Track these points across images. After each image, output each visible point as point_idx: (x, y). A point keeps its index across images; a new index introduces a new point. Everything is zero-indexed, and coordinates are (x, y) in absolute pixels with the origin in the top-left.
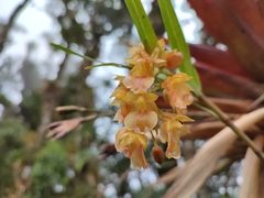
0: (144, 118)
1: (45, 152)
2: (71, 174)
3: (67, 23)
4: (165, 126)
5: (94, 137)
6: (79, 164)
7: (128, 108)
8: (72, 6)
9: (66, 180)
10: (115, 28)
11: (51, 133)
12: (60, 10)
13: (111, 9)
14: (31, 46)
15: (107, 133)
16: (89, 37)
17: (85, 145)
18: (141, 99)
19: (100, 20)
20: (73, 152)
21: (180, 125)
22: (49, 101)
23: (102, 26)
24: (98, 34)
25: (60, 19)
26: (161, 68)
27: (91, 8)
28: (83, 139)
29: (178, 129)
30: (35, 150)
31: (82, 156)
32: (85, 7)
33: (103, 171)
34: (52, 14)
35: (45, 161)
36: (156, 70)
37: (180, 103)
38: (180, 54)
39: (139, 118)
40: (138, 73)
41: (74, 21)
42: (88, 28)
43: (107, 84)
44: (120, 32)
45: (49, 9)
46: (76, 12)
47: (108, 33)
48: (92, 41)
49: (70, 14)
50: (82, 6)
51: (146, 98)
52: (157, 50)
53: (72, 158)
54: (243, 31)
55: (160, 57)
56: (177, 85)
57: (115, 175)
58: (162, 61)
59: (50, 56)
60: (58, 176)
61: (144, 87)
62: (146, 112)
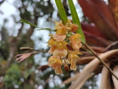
0: (61, 52)
1: (10, 70)
2: (22, 80)
3: (23, 11)
4: (70, 56)
5: (33, 63)
6: (26, 76)
7: (55, 48)
8: (25, 3)
9: (20, 83)
10: (45, 14)
11: (18, 59)
12: (20, 5)
13: (43, 6)
14: (6, 21)
15: (40, 61)
16: (33, 18)
17: (29, 67)
18: (60, 44)
19: (38, 10)
20: (23, 70)
21: (76, 56)
22: (13, 46)
23: (39, 13)
24: (37, 17)
25: (20, 9)
26: (69, 32)
27: (34, 5)
28: (29, 64)
29: (75, 57)
30: (6, 69)
31: (28, 72)
32: (31, 4)
33: (37, 79)
34: (16, 7)
35: (10, 74)
36: (67, 32)
37: (77, 46)
38: (77, 26)
39: (59, 52)
40: (59, 33)
41: (26, 10)
42: (32, 13)
43: (41, 39)
44: (47, 16)
45: (15, 4)
46: (27, 6)
47: (42, 16)
48: (34, 20)
49: (24, 7)
50: (30, 3)
51: (62, 44)
52: (67, 23)
53: (23, 73)
54: (102, 18)
55: (69, 27)
56: (75, 39)
57: (43, 81)
58: (70, 28)
59: (14, 26)
60: (16, 81)
61: (62, 39)
62: (62, 50)
